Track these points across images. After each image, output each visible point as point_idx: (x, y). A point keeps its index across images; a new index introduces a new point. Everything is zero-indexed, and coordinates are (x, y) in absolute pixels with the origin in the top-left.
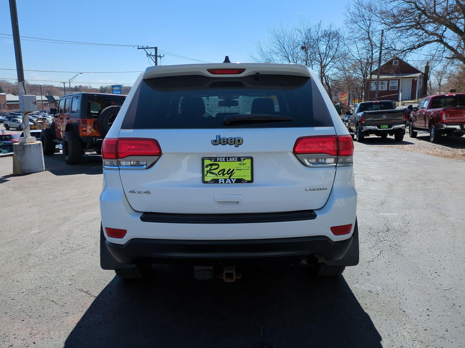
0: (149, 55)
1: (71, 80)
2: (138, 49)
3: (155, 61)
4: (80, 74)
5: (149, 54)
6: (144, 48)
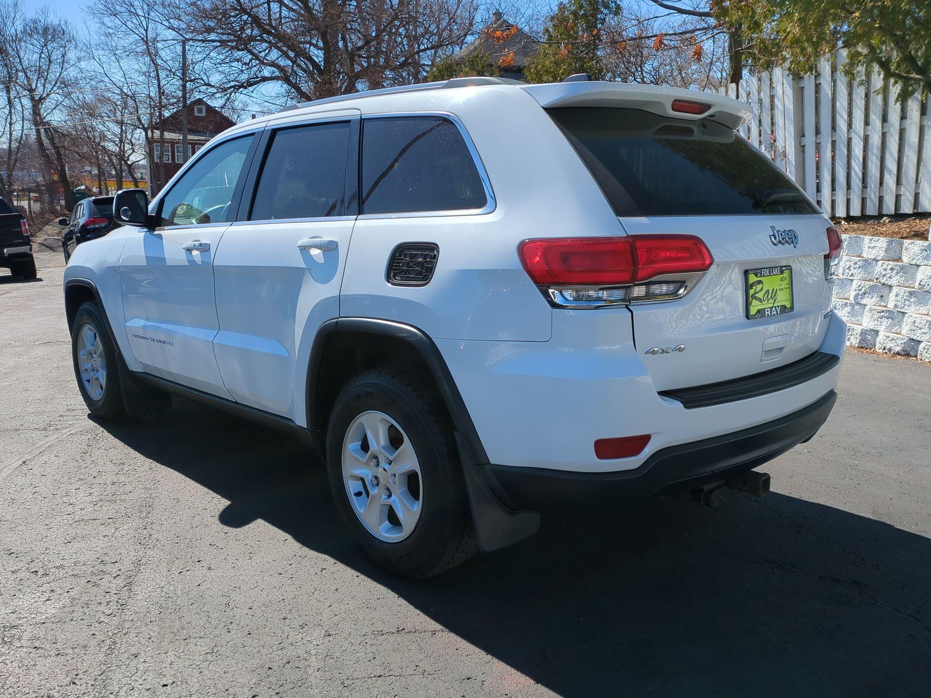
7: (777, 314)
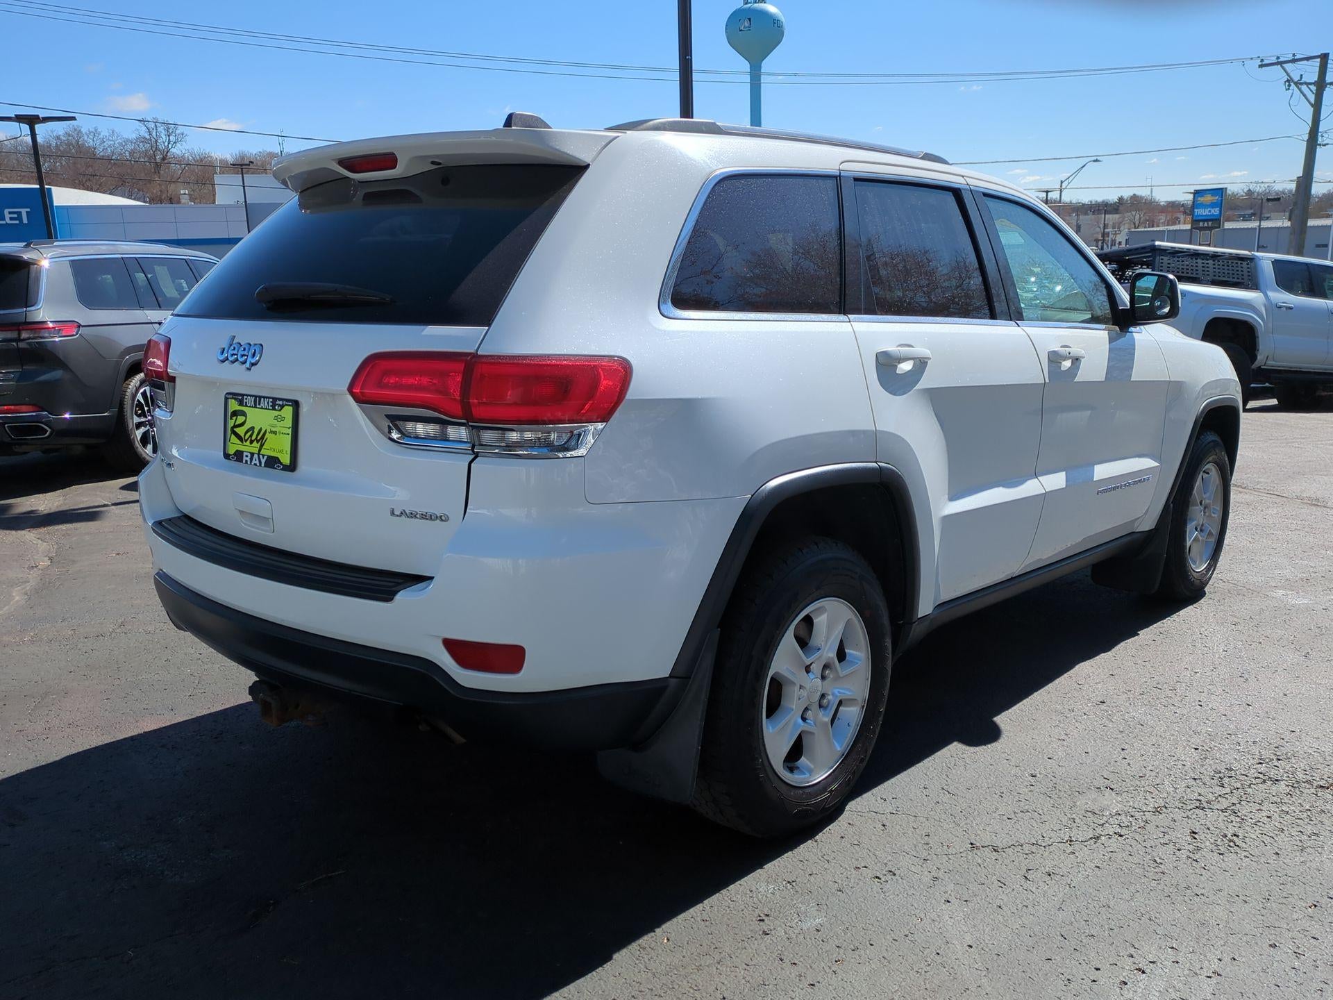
0: (1296, 84)
1: (1067, 182)
2: (1261, 66)
3: (1313, 102)
4: (1094, 161)
5: (1296, 78)
6: (1280, 63)
7: (260, 465)
